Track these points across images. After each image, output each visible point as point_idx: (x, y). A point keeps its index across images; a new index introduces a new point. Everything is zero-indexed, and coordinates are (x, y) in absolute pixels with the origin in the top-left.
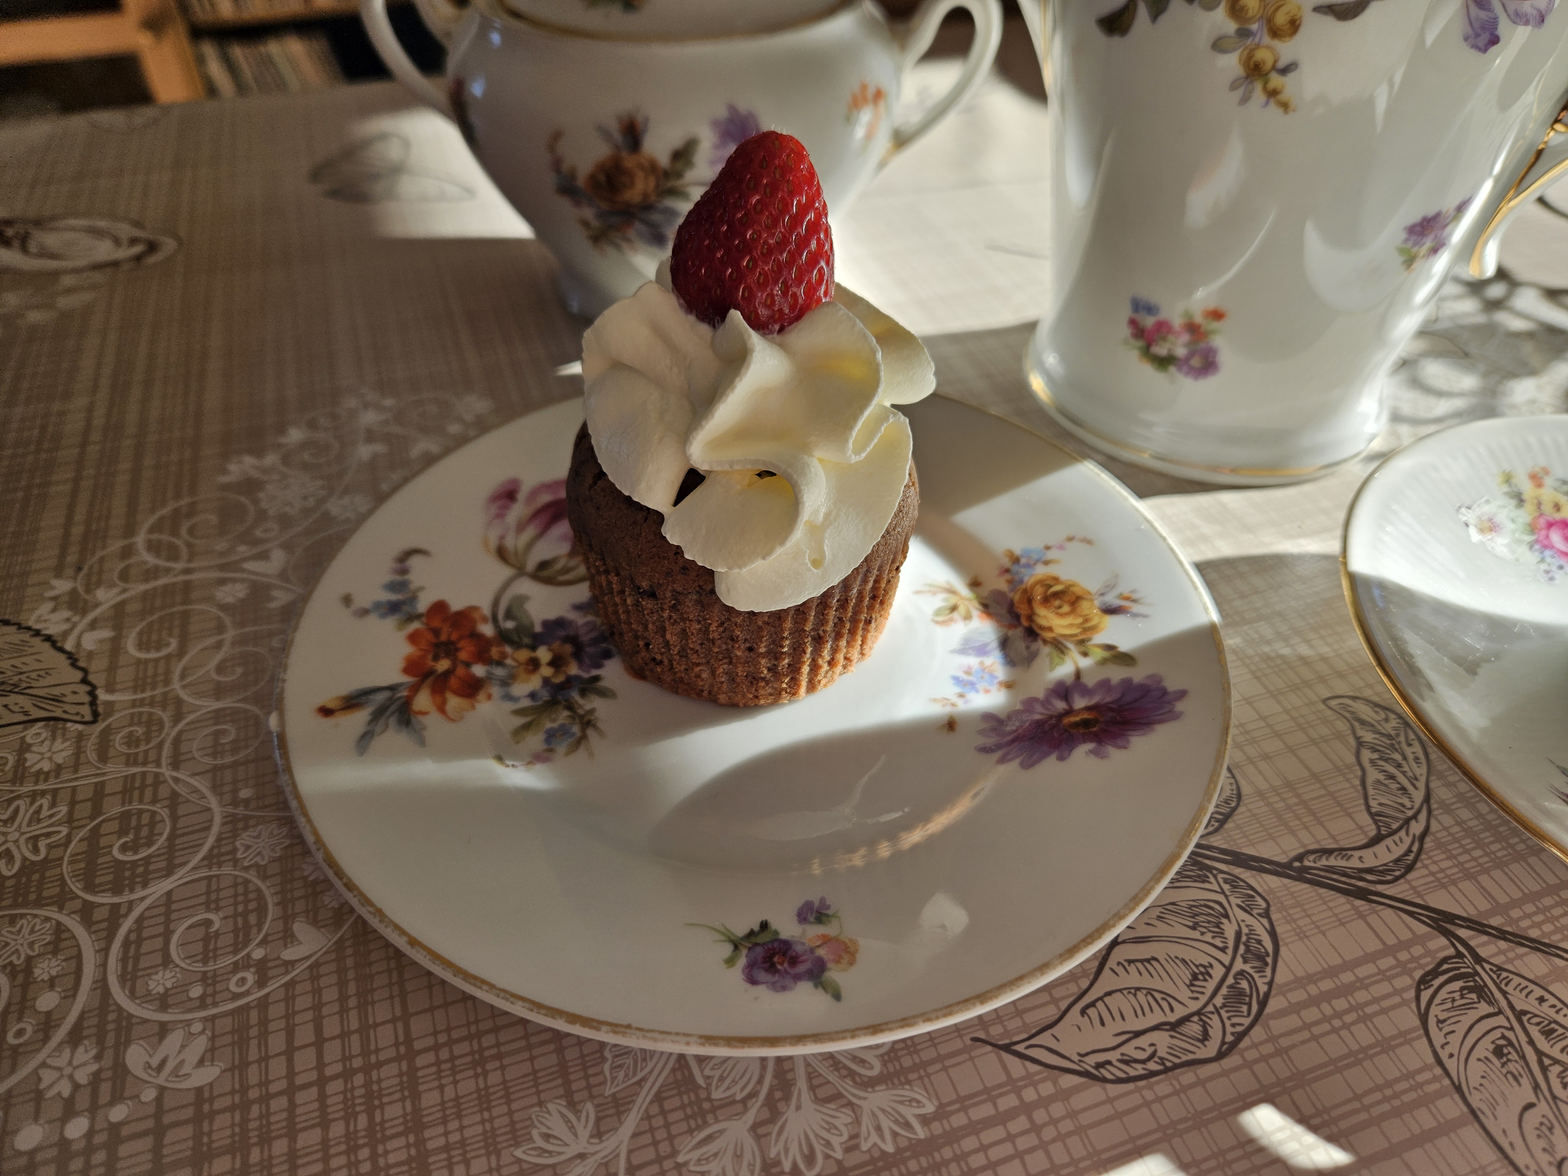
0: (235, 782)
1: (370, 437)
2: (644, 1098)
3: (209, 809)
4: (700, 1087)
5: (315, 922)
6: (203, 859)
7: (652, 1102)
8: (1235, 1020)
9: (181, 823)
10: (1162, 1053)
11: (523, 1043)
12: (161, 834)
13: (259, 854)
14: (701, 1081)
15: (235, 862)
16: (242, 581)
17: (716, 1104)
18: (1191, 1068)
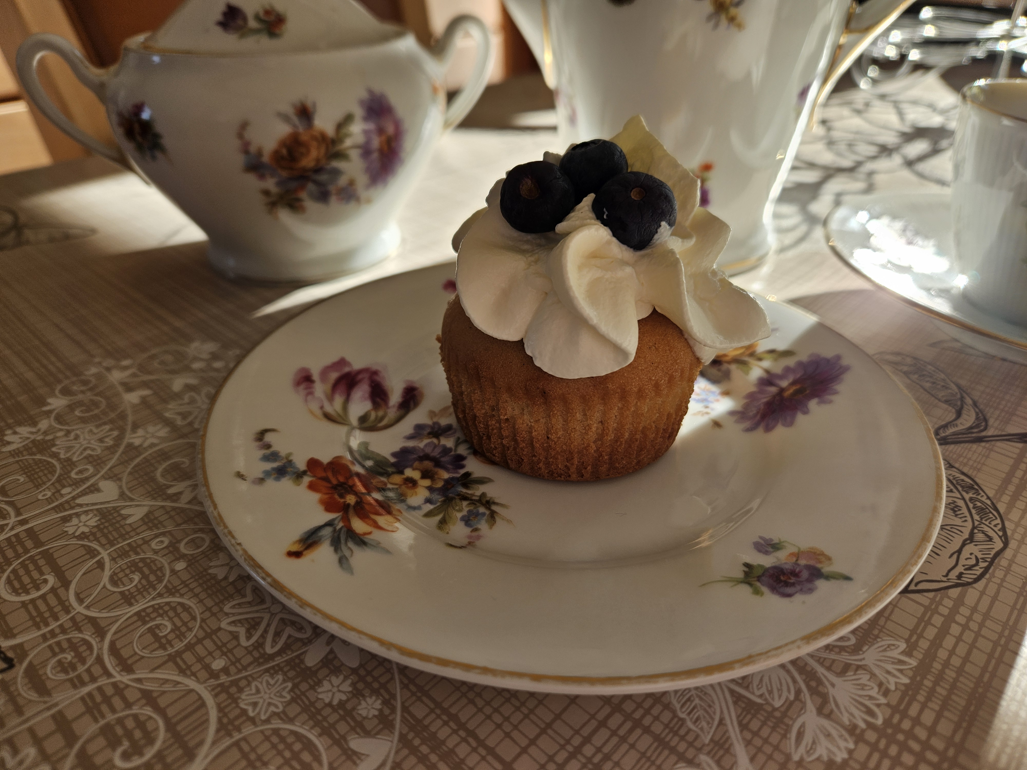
0: (200, 660)
1: (129, 388)
2: (734, 731)
3: (192, 691)
4: (762, 705)
5: (367, 734)
6: (218, 731)
7: (741, 731)
8: (994, 523)
9: (170, 712)
10: (980, 556)
11: (615, 740)
12: (157, 729)
13: (270, 704)
14: (759, 701)
15: (253, 721)
16: (86, 512)
17: (783, 709)
18: (1001, 556)
